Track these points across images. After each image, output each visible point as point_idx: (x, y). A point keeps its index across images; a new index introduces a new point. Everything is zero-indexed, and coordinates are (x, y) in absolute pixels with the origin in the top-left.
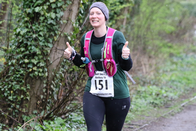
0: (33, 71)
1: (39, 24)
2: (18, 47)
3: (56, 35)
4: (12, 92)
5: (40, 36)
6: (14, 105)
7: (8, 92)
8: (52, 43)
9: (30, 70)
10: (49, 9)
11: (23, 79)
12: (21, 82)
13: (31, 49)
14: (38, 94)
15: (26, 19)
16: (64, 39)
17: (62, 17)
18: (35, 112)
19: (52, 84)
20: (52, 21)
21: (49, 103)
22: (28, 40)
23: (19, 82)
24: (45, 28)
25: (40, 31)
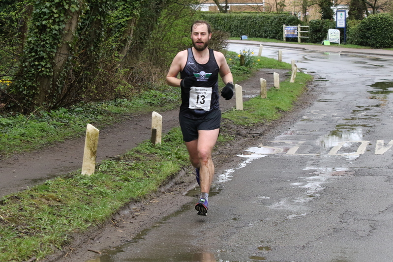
0: (42, 71)
1: (46, 34)
2: (30, 52)
3: (59, 42)
4: (25, 88)
5: (47, 43)
6: (27, 97)
7: (23, 88)
8: (57, 49)
9: (40, 70)
10: (54, 23)
11: (34, 77)
12: (33, 80)
13: (40, 54)
14: (46, 89)
15: (36, 31)
16: (66, 46)
17: (64, 28)
18: (44, 103)
19: (57, 81)
20: (56, 32)
21: (55, 96)
22: (37, 47)
23: (31, 80)
24: (51, 37)
25: (47, 40)
